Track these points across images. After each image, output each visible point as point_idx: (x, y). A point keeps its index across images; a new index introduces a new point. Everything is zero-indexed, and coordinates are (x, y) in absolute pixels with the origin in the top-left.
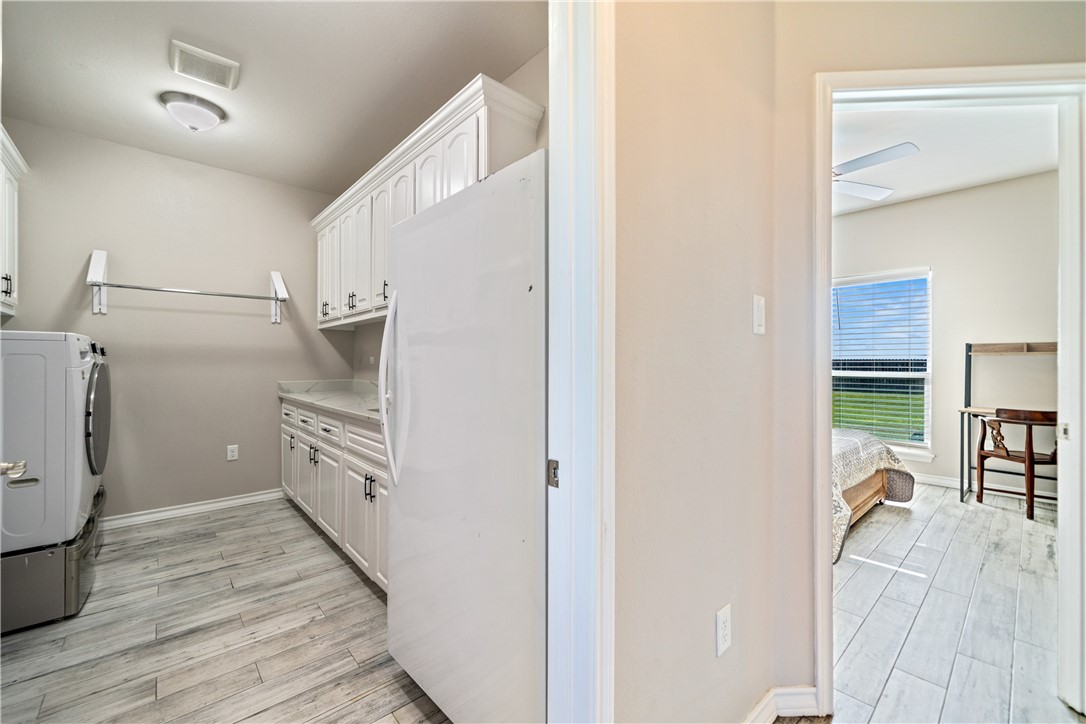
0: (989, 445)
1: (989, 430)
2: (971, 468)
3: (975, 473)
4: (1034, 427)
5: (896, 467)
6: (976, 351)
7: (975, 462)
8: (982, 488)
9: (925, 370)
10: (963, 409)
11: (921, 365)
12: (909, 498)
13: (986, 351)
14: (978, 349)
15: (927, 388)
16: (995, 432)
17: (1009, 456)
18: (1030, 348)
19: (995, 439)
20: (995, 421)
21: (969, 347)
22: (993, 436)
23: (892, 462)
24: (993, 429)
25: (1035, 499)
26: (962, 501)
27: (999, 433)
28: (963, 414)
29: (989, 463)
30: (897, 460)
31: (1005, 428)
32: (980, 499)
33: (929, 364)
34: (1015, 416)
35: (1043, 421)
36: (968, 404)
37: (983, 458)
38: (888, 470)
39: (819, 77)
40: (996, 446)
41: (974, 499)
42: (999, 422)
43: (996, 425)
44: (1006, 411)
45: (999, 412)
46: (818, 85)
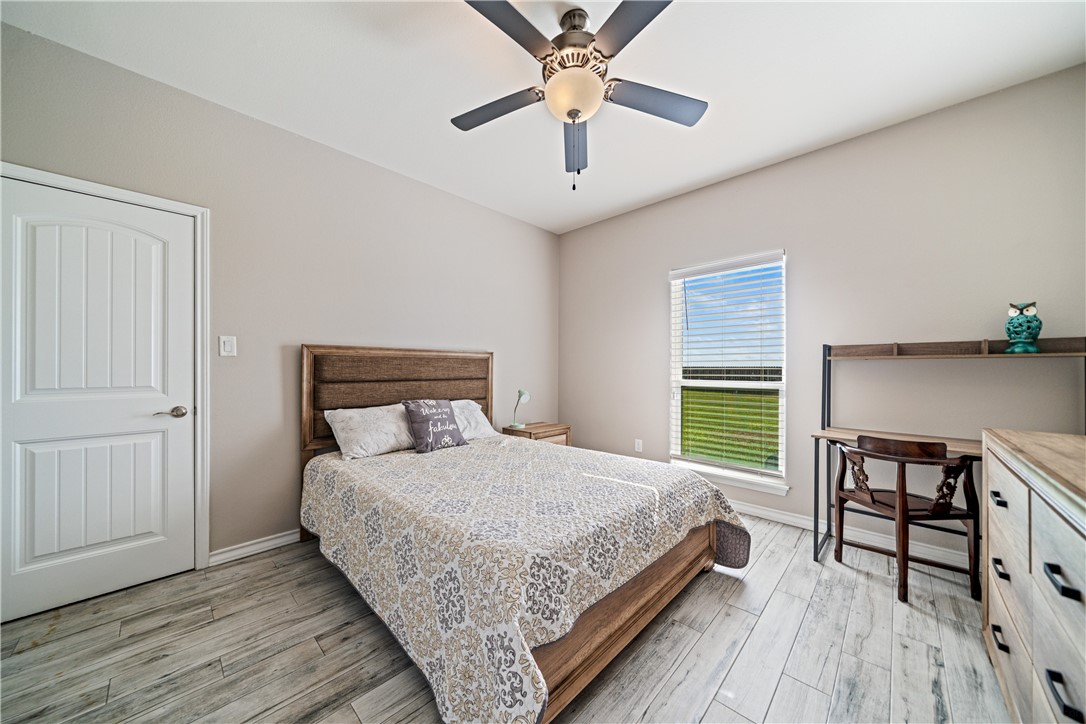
1: (849, 465)
2: (831, 506)
4: (907, 465)
5: (727, 518)
6: (836, 355)
8: (841, 541)
9: (780, 379)
10: (819, 432)
11: (775, 373)
12: (744, 564)
13: (848, 355)
14: (839, 352)
15: (782, 401)
16: (856, 468)
17: (875, 503)
18: (902, 350)
19: (856, 477)
20: (856, 453)
21: (827, 350)
22: (854, 473)
23: (722, 511)
24: (854, 463)
25: (910, 564)
26: (816, 559)
27: (861, 470)
28: (817, 440)
30: (728, 509)
31: (870, 464)
32: (839, 557)
33: (784, 372)
34: (884, 448)
35: (920, 456)
36: (826, 422)
37: (842, 501)
38: (717, 522)
40: (858, 486)
41: (831, 556)
42: (862, 456)
43: (857, 459)
44: (871, 439)
45: (862, 440)
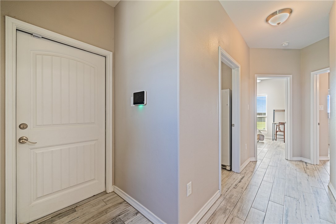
0: (278, 130)
1: (278, 126)
2: (274, 135)
3: (275, 136)
5: (261, 134)
7: (275, 134)
8: (276, 138)
11: (265, 114)
12: (263, 140)
13: (277, 111)
15: (266, 119)
17: (281, 131)
19: (279, 128)
21: (274, 110)
26: (273, 141)
28: (273, 124)
29: (278, 133)
30: (261, 133)
31: (281, 126)
32: (276, 140)
33: (266, 114)
34: (282, 124)
36: (274, 122)
37: (277, 132)
38: (259, 135)
39: (255, 75)
40: (279, 130)
41: (275, 140)
42: (279, 125)
44: (280, 123)
45: (279, 123)
46: (255, 76)
